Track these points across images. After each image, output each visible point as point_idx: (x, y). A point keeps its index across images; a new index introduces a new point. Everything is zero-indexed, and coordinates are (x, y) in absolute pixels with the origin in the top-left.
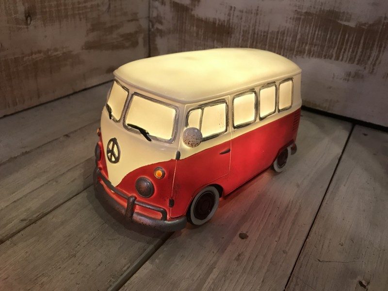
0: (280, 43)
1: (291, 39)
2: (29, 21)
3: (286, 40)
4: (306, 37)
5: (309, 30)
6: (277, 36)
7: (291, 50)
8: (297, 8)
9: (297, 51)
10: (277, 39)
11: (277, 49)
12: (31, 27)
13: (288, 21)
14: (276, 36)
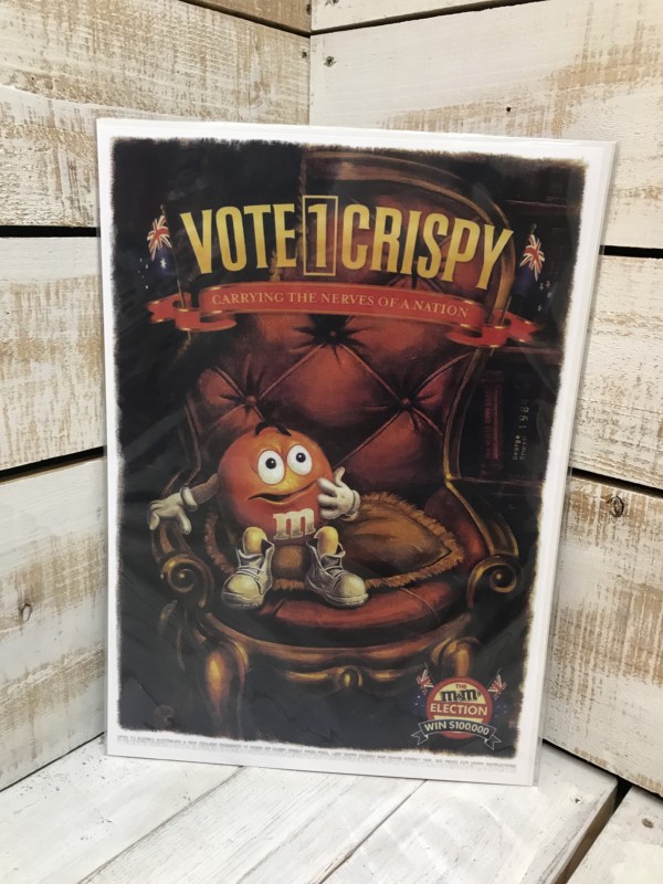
0: (587, 638)
1: (611, 634)
2: (25, 616)
3: (600, 634)
4: (648, 639)
5: (654, 627)
6: (579, 620)
7: (613, 659)
8: (621, 572)
9: (627, 664)
10: (578, 626)
11: (580, 648)
12: (30, 625)
13: (602, 596)
14: (575, 620)
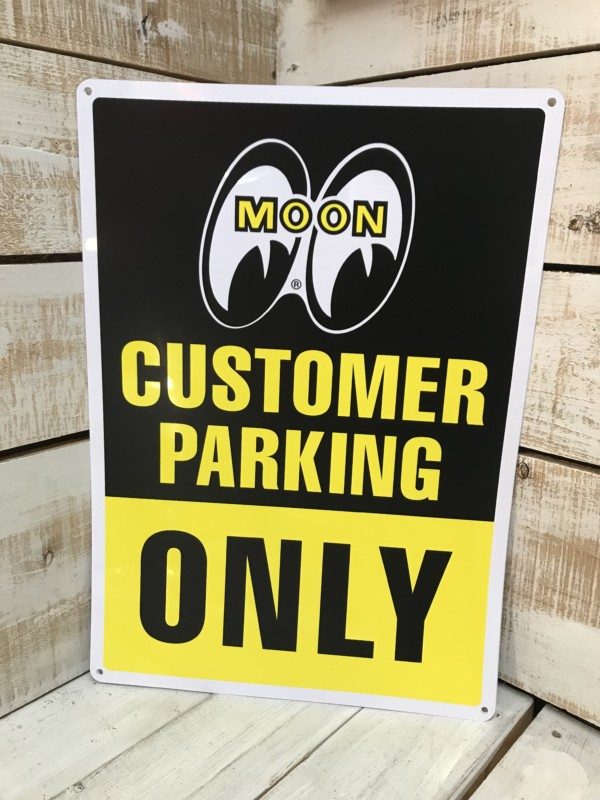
1: (523, 576)
2: (48, 560)
5: (556, 567)
7: (525, 596)
8: (529, 524)
9: (536, 600)
12: (51, 569)
